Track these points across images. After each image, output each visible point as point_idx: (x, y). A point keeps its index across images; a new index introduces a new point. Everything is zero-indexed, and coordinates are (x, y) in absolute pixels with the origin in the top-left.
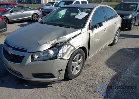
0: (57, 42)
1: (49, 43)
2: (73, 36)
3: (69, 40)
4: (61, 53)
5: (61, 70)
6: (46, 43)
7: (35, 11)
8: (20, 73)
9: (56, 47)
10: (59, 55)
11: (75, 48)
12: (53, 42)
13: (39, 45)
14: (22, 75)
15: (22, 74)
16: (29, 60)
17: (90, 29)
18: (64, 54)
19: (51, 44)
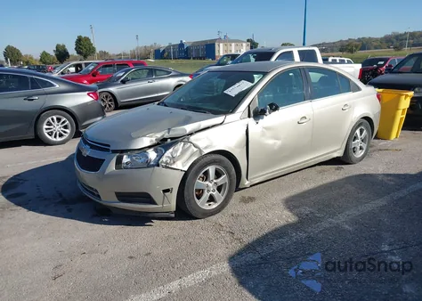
0: (166, 136)
1: (151, 137)
2: (202, 127)
3: (191, 134)
4: (169, 157)
5: (167, 191)
6: (145, 136)
7: (181, 78)
8: (96, 191)
9: (162, 145)
10: (164, 159)
11: (201, 151)
12: (159, 135)
13: (131, 139)
14: (99, 196)
15: (100, 194)
16: (112, 167)
17: (249, 116)
18: (174, 159)
19: (154, 139)
